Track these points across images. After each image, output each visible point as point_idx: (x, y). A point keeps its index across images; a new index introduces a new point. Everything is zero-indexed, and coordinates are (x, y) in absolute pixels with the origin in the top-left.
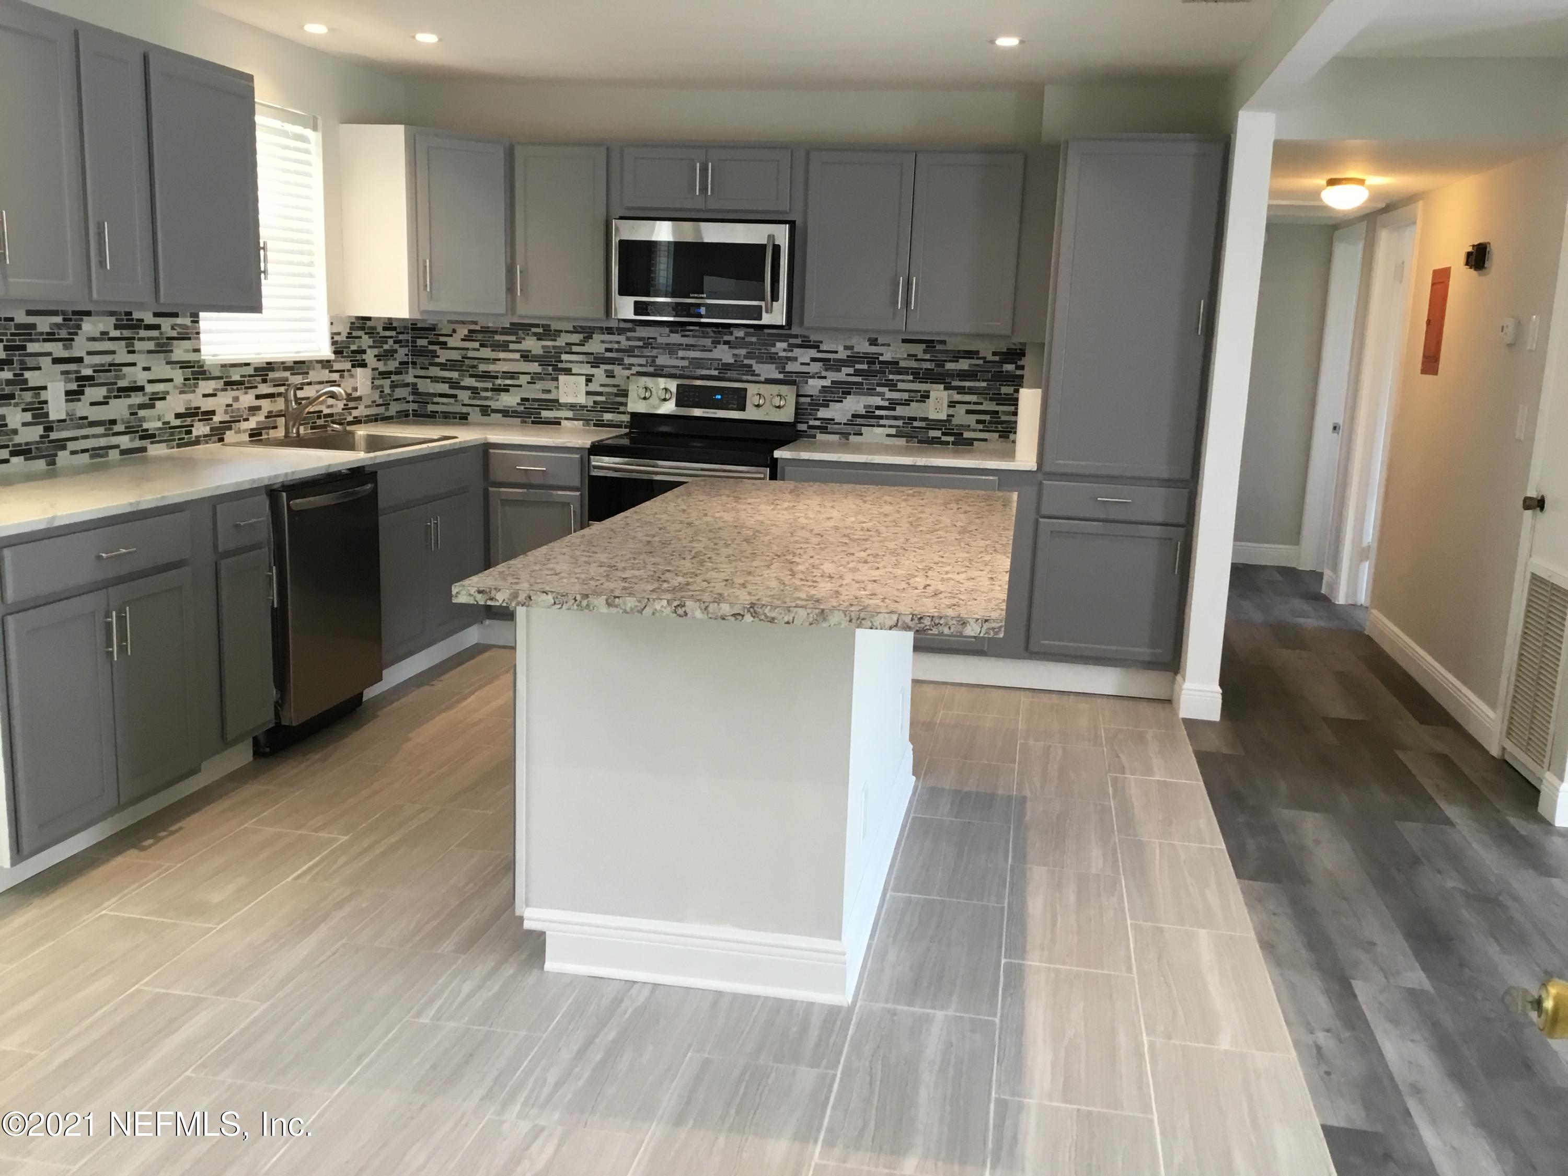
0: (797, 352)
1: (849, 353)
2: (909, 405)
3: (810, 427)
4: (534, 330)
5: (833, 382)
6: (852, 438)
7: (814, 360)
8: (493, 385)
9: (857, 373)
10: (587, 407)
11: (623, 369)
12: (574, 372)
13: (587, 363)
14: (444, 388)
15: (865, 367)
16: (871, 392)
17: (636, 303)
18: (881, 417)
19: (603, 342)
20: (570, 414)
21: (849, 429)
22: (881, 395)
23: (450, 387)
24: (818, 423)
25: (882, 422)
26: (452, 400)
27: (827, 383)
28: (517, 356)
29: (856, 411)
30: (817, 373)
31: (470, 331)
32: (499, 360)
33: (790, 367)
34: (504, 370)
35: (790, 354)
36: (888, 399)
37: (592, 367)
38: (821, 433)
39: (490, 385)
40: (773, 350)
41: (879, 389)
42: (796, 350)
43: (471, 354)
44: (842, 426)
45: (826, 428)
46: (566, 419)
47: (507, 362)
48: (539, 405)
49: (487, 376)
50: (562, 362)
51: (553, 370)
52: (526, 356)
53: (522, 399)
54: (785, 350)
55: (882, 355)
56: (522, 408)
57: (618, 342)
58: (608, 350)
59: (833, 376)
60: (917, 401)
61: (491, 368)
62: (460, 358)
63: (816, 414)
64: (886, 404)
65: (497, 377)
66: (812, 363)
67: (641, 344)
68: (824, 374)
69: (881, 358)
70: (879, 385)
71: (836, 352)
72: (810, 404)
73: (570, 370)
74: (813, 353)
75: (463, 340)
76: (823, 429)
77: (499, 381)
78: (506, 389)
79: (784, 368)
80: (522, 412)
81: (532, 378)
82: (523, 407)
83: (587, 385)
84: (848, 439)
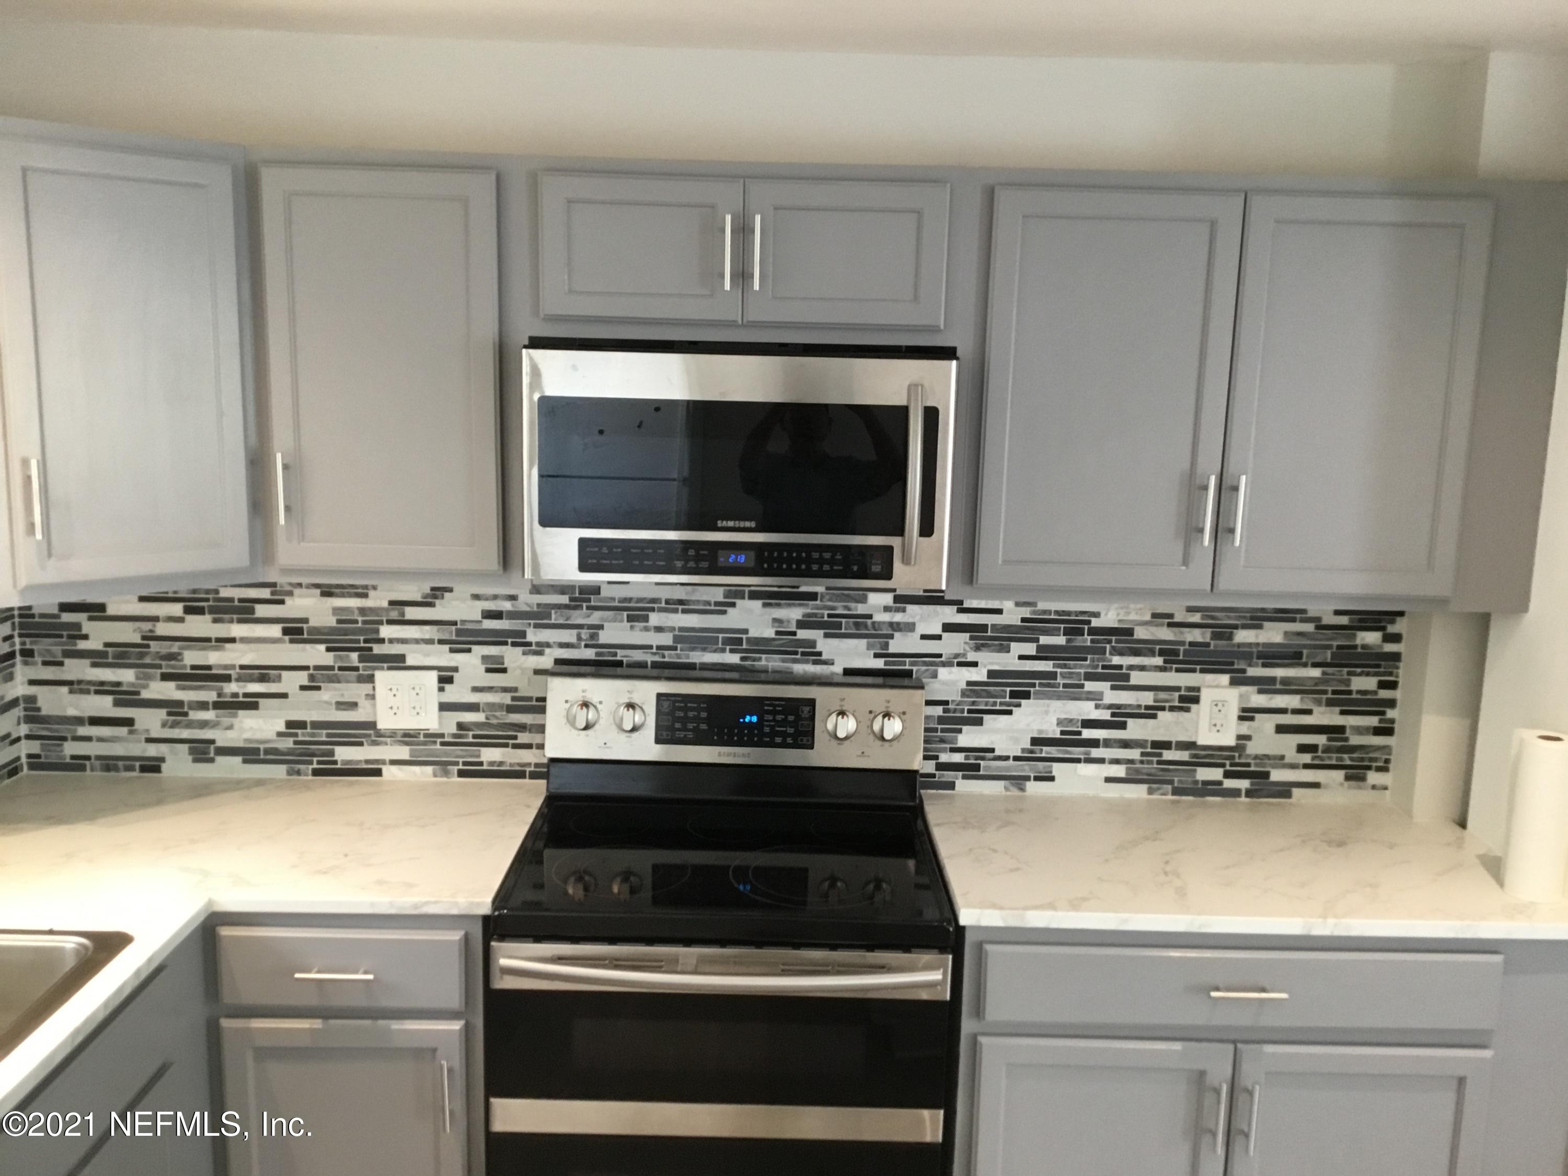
0: (914, 612)
1: (1026, 612)
2: (1154, 717)
3: (941, 767)
5: (991, 674)
6: (1033, 787)
7: (949, 628)
8: (219, 695)
9: (1044, 653)
10: (442, 735)
11: (524, 653)
12: (410, 662)
13: (441, 642)
14: (104, 705)
15: (1060, 640)
16: (1074, 692)
17: (583, 544)
18: (1094, 743)
19: (476, 597)
20: (403, 752)
21: (1026, 768)
22: (1095, 697)
23: (117, 703)
24: (958, 758)
25: (1095, 753)
26: (123, 731)
27: (979, 675)
28: (275, 631)
29: (1040, 731)
30: (957, 656)
32: (232, 640)
33: (899, 644)
34: (246, 661)
35: (898, 617)
36: (1110, 707)
37: (452, 651)
38: (964, 777)
39: (211, 696)
40: (861, 609)
41: (1090, 686)
42: (912, 609)
43: (162, 629)
44: (1011, 762)
45: (977, 767)
46: (394, 762)
47: (252, 644)
48: (328, 735)
49: (203, 676)
50: (382, 641)
51: (361, 659)
52: (296, 631)
53: (290, 724)
54: (887, 609)
55: (1097, 615)
56: (288, 743)
57: (513, 598)
58: (490, 615)
59: (991, 660)
60: (1172, 709)
61: (213, 658)
62: (137, 639)
63: (955, 740)
64: (1105, 715)
65: (227, 678)
66: (945, 635)
67: (564, 599)
68: (971, 657)
69: (1095, 623)
70: (1090, 677)
71: (999, 611)
72: (941, 720)
73: (401, 658)
74: (950, 614)
76: (970, 770)
77: (232, 687)
78: (250, 703)
79: (886, 646)
80: (290, 752)
81: (312, 678)
82: (291, 740)
83: (441, 689)
84: (1022, 789)
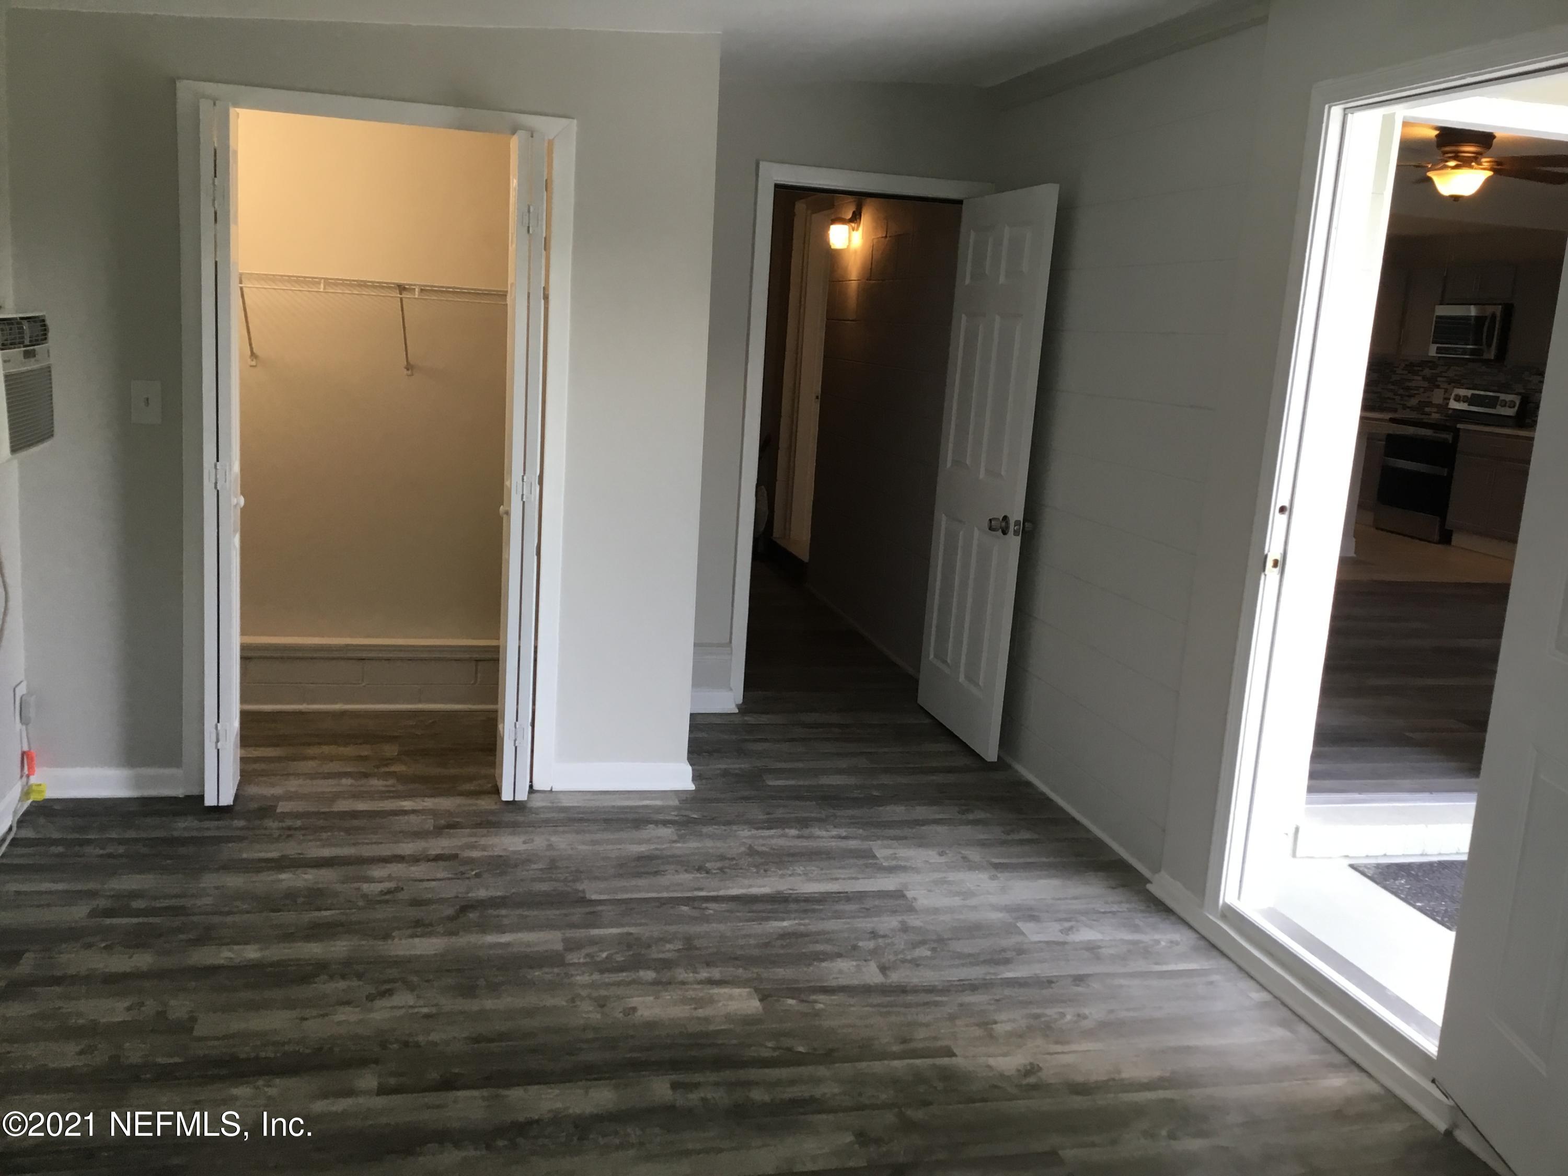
4: (1430, 364)
17: (1438, 348)
20: (1435, 410)
28: (1420, 378)
31: (1406, 365)
39: (1407, 394)
46: (1434, 412)
47: (1417, 381)
49: (1408, 388)
50: (1437, 381)
52: (1424, 378)
58: (1456, 375)
61: (1410, 384)
66: (1539, 384)
72: (1534, 408)
73: (1439, 385)
74: (1540, 378)
75: (1403, 370)
79: (1526, 386)
80: (1418, 408)
81: (1424, 390)
82: (1418, 405)
83: (1445, 394)
